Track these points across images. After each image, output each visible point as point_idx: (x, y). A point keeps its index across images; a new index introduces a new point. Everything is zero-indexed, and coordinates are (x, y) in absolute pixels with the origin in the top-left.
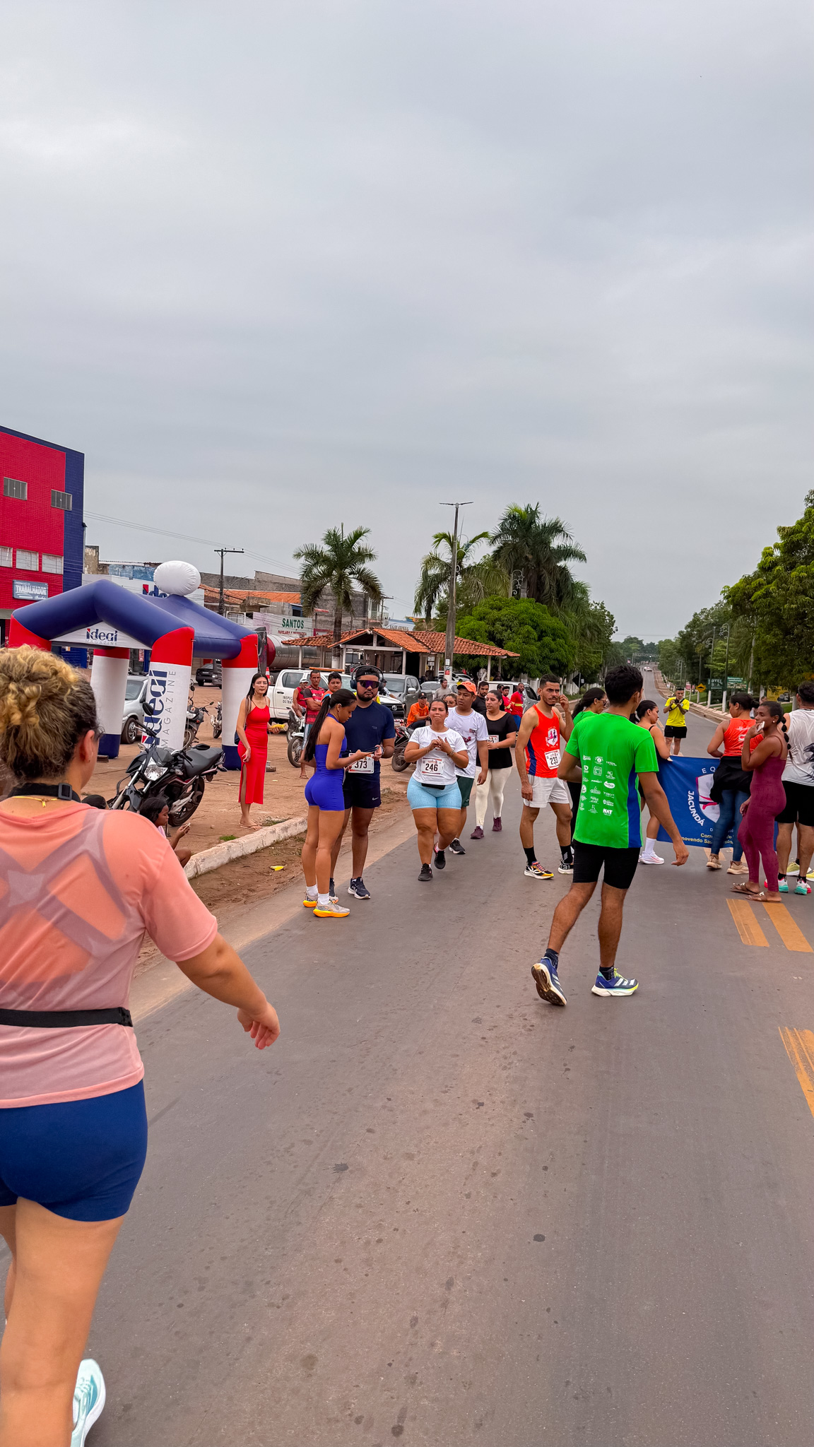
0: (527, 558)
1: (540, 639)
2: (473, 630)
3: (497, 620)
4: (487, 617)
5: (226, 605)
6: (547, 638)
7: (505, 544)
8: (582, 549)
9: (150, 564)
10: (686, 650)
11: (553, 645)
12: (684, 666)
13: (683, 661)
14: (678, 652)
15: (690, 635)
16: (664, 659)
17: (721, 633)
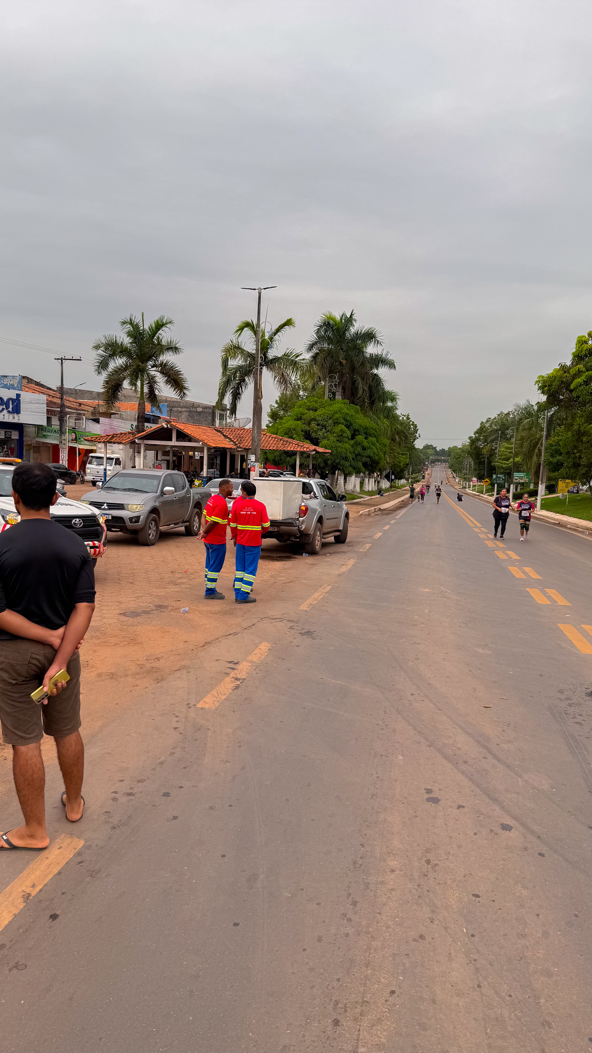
0: (341, 363)
1: (353, 437)
2: (289, 429)
3: (312, 420)
4: (304, 417)
6: (360, 436)
7: (321, 351)
10: (475, 452)
11: (365, 443)
12: (470, 465)
13: (470, 461)
14: (468, 454)
15: (477, 439)
16: (455, 460)
17: (508, 436)
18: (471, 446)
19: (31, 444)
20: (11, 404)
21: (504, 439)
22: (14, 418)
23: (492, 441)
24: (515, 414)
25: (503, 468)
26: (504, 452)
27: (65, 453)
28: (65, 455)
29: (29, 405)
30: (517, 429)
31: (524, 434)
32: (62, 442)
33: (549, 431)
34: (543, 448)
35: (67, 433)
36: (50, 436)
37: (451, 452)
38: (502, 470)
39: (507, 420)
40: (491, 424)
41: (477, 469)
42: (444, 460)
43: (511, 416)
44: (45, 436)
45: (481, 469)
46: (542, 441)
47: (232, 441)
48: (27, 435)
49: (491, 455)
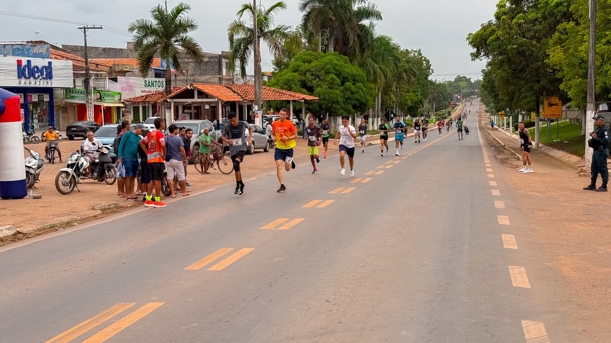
0: (331, 19)
1: (342, 84)
2: (288, 80)
3: (307, 71)
4: (300, 68)
5: (91, 72)
6: (348, 83)
7: (313, 10)
8: (378, 9)
9: (32, 42)
10: (490, 84)
11: (353, 88)
19: (60, 105)
20: (44, 70)
22: (48, 83)
27: (91, 111)
28: (91, 113)
29: (61, 71)
32: (88, 102)
35: (93, 93)
36: (77, 97)
44: (72, 97)
47: (240, 95)
48: (56, 97)
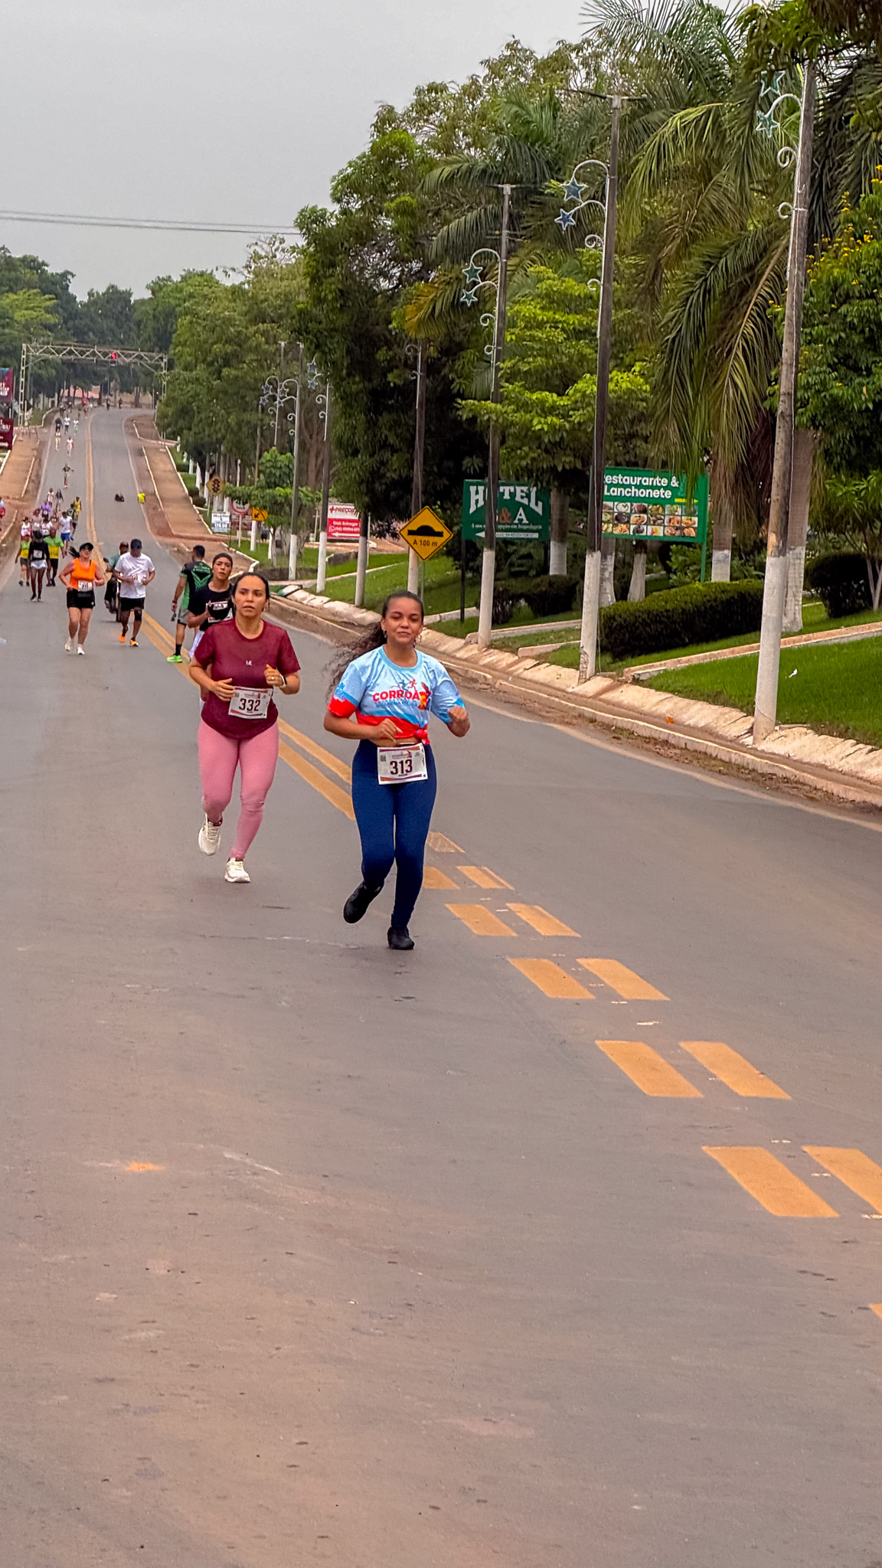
10: (342, 323)
12: (310, 410)
13: (313, 383)
14: (299, 332)
15: (361, 234)
16: (200, 371)
17: (566, 220)
18: (315, 279)
21: (536, 236)
23: (457, 251)
24: (605, 65)
25: (528, 436)
26: (540, 325)
30: (623, 174)
31: (664, 206)
33: (820, 192)
34: (788, 311)
37: (170, 315)
38: (527, 455)
39: (555, 107)
40: (448, 130)
41: (361, 439)
42: (123, 370)
43: (579, 80)
45: (384, 445)
46: (782, 263)
49: (451, 350)
